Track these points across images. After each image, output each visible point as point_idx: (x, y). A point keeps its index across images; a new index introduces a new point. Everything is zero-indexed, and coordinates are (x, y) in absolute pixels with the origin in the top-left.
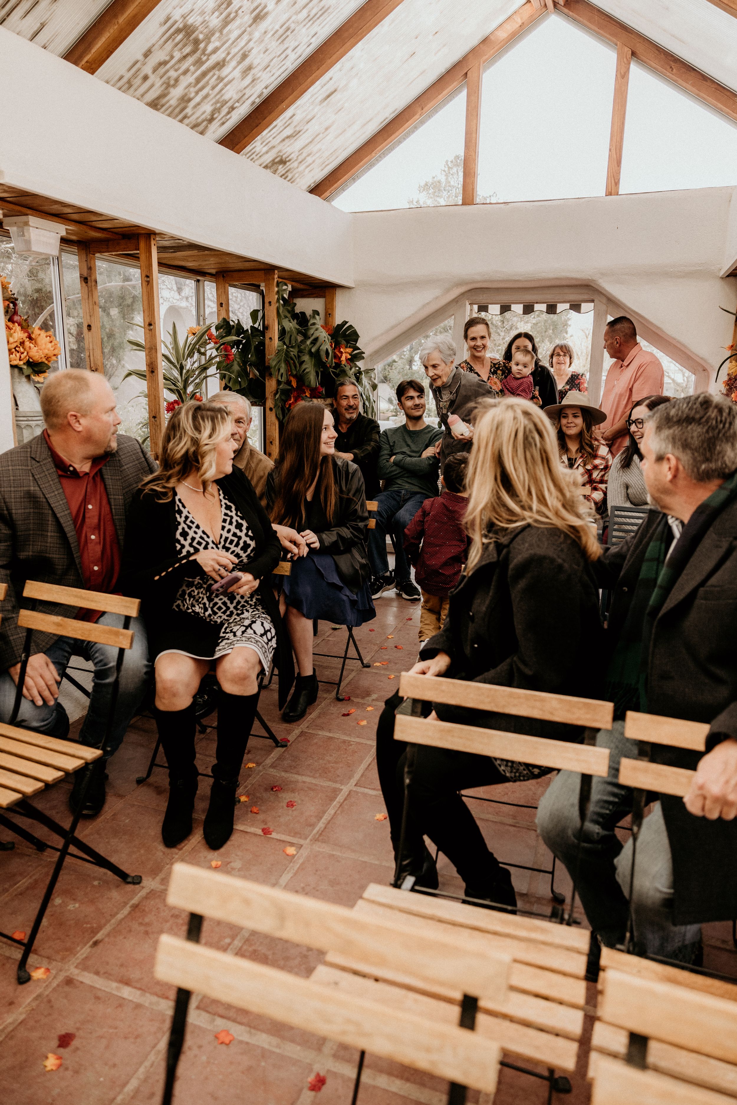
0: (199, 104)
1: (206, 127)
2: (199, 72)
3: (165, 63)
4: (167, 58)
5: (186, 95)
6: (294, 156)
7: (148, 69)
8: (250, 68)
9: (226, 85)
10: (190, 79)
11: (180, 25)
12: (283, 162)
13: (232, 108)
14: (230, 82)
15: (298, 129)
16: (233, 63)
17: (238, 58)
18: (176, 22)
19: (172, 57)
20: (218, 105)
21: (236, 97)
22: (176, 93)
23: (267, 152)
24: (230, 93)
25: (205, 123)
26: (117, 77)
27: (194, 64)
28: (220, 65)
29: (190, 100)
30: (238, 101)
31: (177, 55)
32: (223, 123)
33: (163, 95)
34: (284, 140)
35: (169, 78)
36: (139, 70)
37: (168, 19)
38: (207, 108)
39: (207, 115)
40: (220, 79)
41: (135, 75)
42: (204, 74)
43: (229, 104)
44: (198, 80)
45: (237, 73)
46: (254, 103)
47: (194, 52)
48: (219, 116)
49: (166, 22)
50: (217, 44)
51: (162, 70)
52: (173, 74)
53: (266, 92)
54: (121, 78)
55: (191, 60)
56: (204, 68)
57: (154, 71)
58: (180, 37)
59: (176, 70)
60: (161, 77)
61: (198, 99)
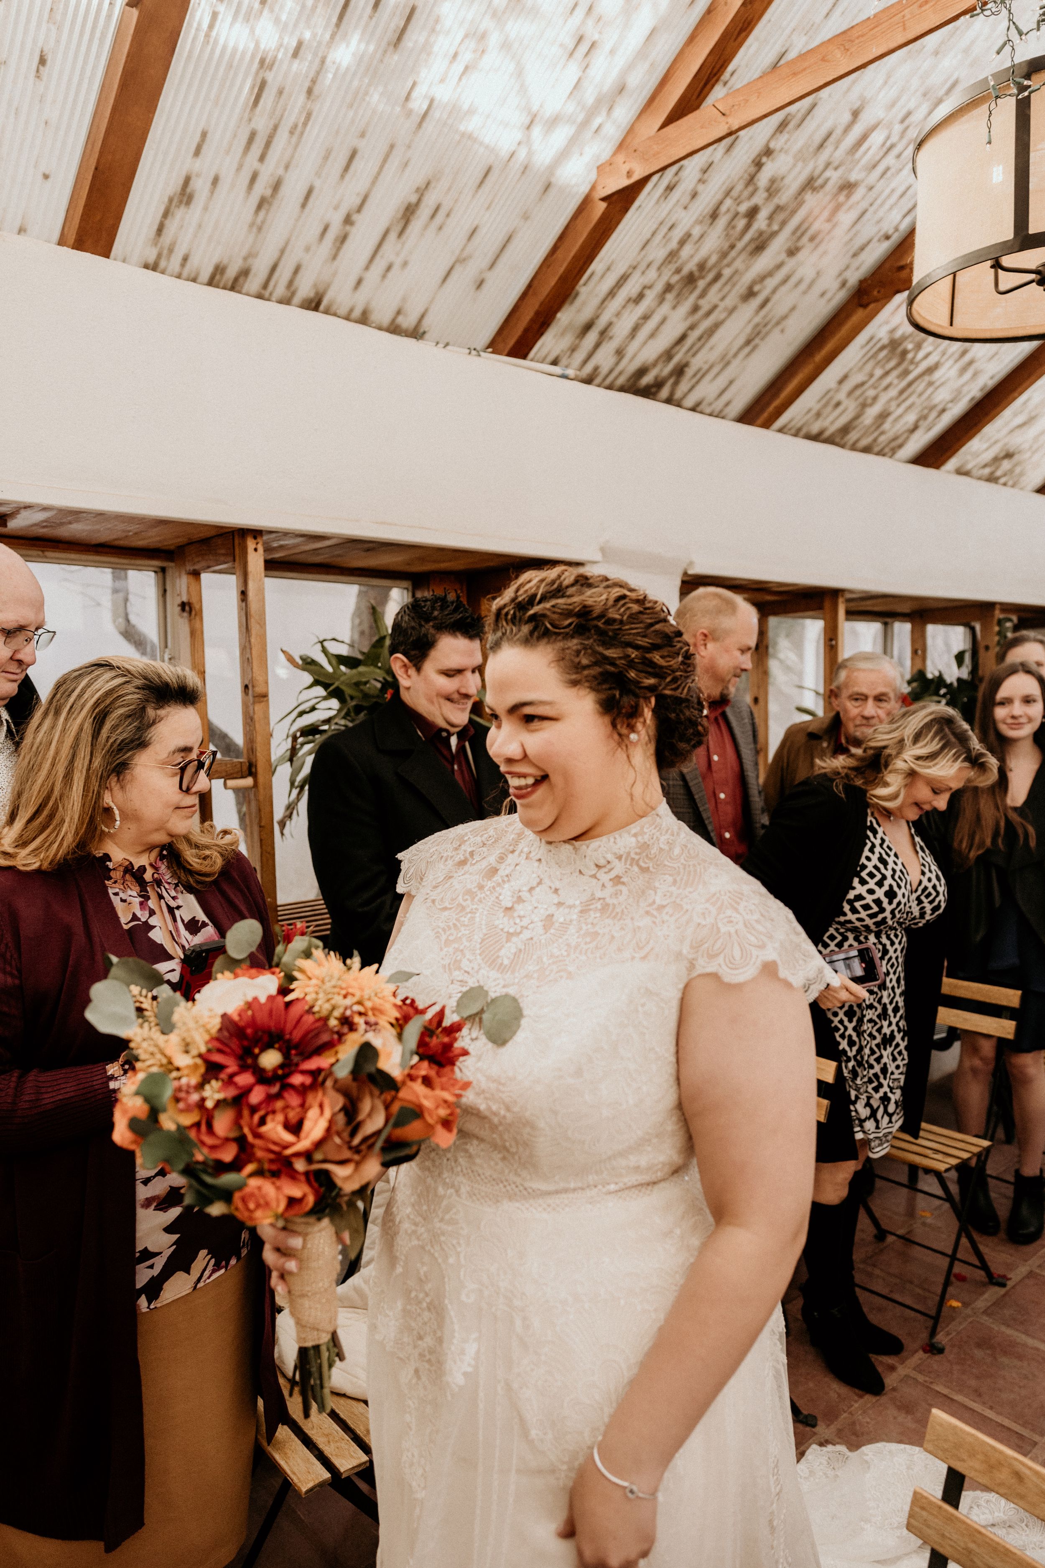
0: (900, 416)
1: (907, 438)
2: (904, 383)
3: (863, 384)
4: (864, 379)
5: (885, 410)
6: (1026, 446)
7: (841, 396)
8: (971, 363)
9: (937, 388)
10: (893, 392)
11: (885, 341)
12: (1009, 456)
13: (943, 410)
14: (942, 384)
15: (1033, 414)
16: (951, 362)
17: (956, 356)
18: (880, 340)
19: (871, 375)
20: (926, 411)
21: (948, 397)
22: (872, 412)
23: (987, 449)
24: (942, 396)
25: (905, 436)
26: (805, 410)
27: (898, 377)
28: (930, 370)
29: (889, 414)
30: (952, 401)
31: (878, 372)
32: (929, 429)
33: (857, 417)
34: (1012, 431)
35: (866, 399)
36: (831, 398)
37: (872, 338)
38: (911, 418)
39: (910, 425)
40: (930, 384)
41: (825, 406)
42: (910, 385)
43: (940, 408)
44: (902, 392)
45: (953, 372)
46: (972, 399)
47: (899, 364)
48: (924, 425)
49: (868, 342)
50: (930, 349)
51: (858, 392)
52: (871, 393)
53: (991, 383)
54: (809, 411)
55: (895, 373)
56: (911, 377)
57: (850, 394)
58: (884, 353)
59: (875, 388)
60: (856, 399)
61: (900, 411)
